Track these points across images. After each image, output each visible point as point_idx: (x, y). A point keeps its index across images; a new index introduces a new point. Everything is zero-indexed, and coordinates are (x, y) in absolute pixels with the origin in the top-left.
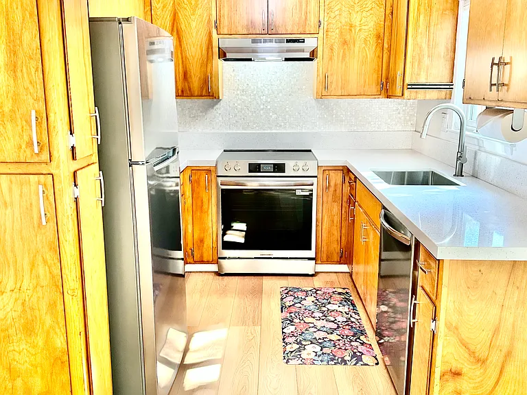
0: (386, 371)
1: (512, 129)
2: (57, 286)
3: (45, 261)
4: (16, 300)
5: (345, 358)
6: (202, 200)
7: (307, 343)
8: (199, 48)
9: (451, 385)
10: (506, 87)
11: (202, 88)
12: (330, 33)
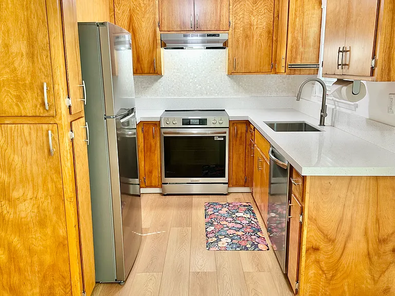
0: (274, 254)
1: (353, 93)
2: (60, 196)
3: (52, 180)
4: (33, 205)
5: (247, 246)
6: (151, 144)
7: (222, 237)
8: (147, 40)
9: (313, 257)
10: (347, 66)
11: (150, 68)
12: (236, 30)
